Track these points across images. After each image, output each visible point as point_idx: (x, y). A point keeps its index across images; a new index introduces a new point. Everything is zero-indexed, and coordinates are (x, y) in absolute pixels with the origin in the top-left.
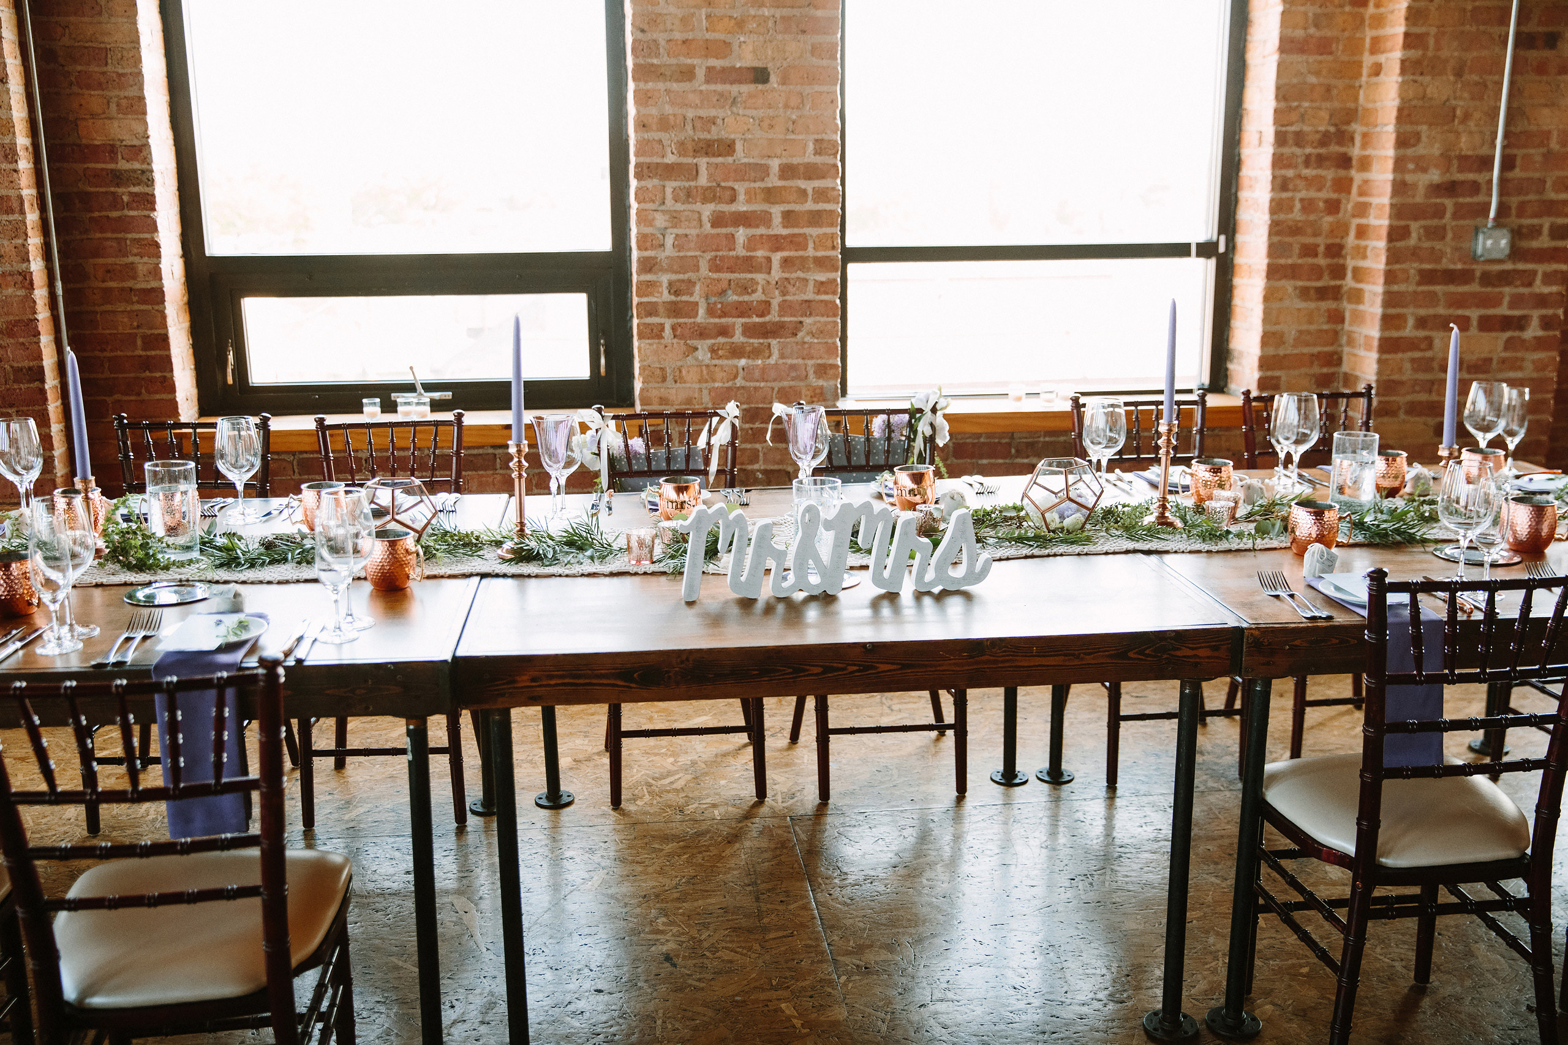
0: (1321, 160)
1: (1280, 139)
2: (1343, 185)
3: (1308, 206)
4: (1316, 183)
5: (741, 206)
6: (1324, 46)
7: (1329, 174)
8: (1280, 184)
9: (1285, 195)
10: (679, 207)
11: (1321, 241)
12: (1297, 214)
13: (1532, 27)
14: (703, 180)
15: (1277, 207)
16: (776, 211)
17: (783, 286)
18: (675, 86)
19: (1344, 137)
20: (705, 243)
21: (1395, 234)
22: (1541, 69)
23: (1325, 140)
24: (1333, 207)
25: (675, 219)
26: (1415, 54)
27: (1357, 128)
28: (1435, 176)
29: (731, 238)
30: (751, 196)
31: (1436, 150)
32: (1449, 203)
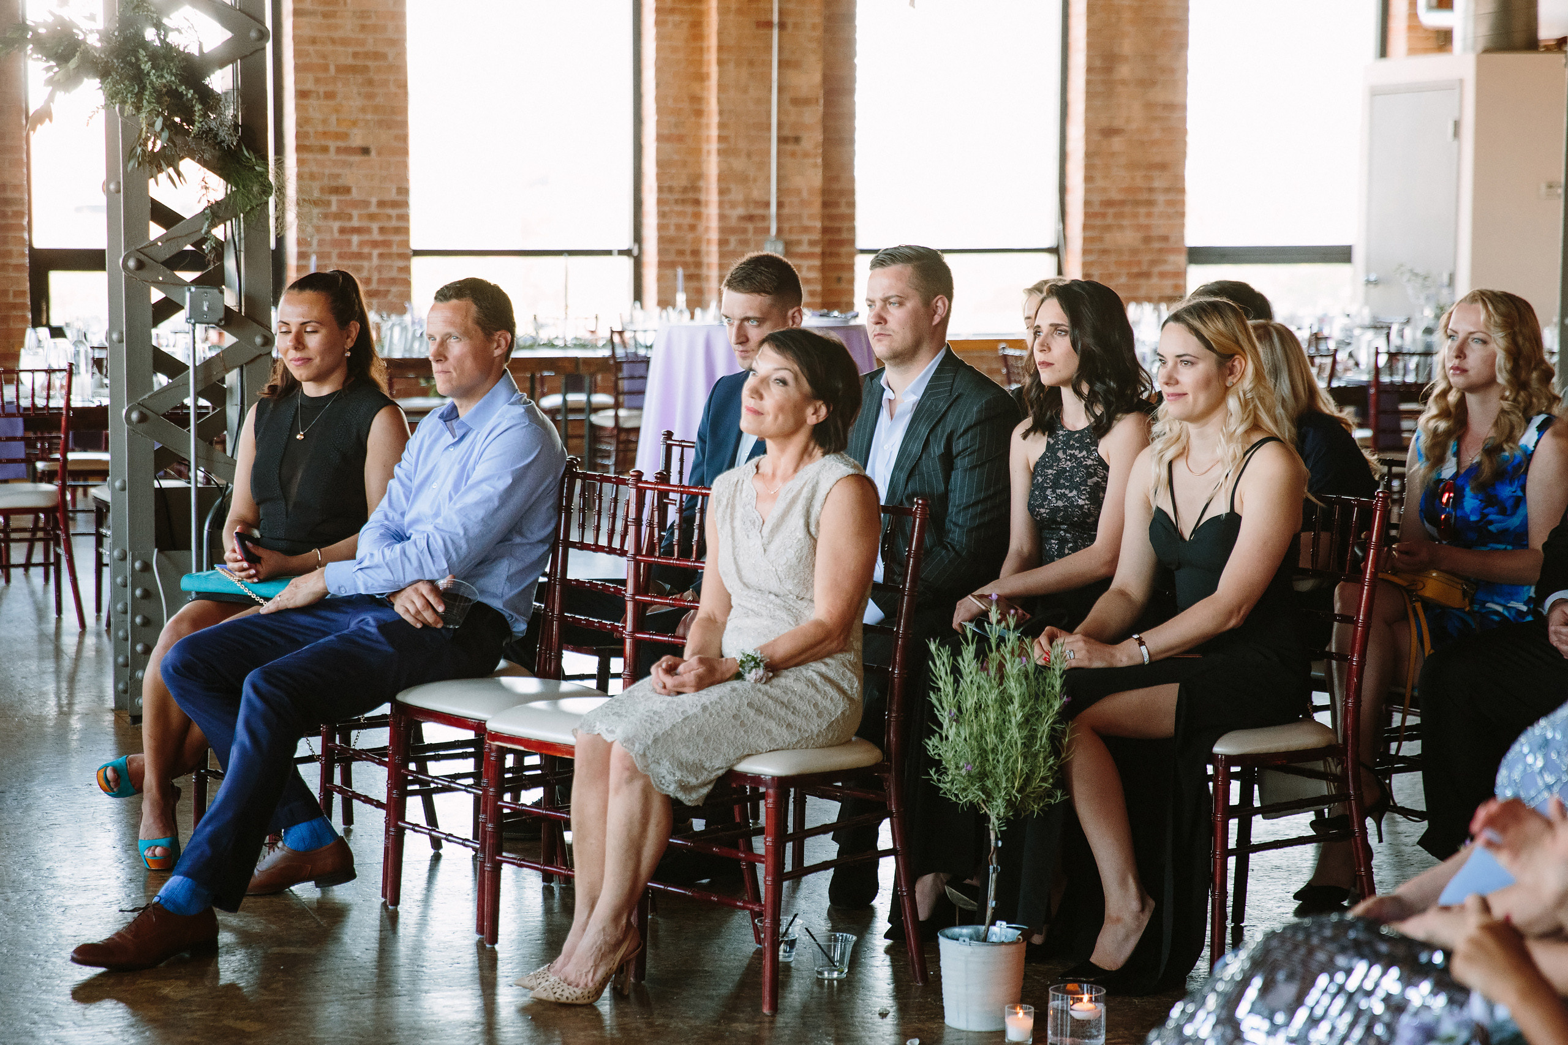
0: (684, 202)
1: (660, 189)
2: (697, 216)
3: (678, 227)
4: (682, 214)
5: (355, 223)
6: (680, 139)
7: (689, 209)
8: (662, 215)
9: (665, 221)
10: (321, 223)
11: (688, 248)
12: (672, 232)
13: (787, 132)
14: (334, 208)
15: (661, 227)
16: (375, 226)
17: (379, 269)
18: (319, 157)
19: (696, 189)
20: (335, 243)
21: (722, 243)
22: (793, 154)
23: (685, 190)
24: (693, 228)
25: (318, 229)
26: (724, 146)
27: (702, 184)
28: (740, 211)
29: (349, 242)
30: (361, 217)
31: (740, 197)
32: (750, 226)
